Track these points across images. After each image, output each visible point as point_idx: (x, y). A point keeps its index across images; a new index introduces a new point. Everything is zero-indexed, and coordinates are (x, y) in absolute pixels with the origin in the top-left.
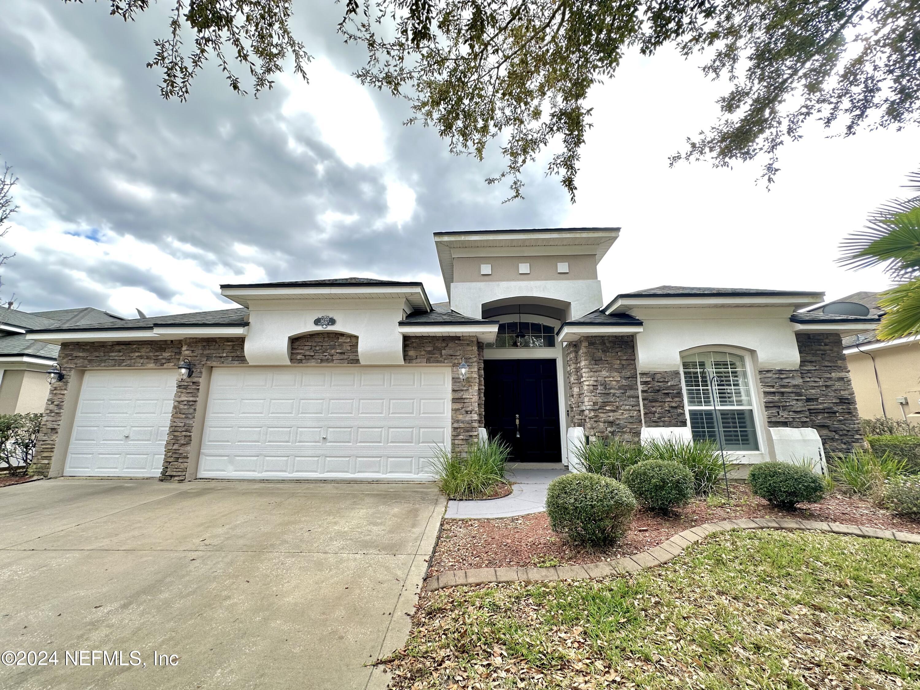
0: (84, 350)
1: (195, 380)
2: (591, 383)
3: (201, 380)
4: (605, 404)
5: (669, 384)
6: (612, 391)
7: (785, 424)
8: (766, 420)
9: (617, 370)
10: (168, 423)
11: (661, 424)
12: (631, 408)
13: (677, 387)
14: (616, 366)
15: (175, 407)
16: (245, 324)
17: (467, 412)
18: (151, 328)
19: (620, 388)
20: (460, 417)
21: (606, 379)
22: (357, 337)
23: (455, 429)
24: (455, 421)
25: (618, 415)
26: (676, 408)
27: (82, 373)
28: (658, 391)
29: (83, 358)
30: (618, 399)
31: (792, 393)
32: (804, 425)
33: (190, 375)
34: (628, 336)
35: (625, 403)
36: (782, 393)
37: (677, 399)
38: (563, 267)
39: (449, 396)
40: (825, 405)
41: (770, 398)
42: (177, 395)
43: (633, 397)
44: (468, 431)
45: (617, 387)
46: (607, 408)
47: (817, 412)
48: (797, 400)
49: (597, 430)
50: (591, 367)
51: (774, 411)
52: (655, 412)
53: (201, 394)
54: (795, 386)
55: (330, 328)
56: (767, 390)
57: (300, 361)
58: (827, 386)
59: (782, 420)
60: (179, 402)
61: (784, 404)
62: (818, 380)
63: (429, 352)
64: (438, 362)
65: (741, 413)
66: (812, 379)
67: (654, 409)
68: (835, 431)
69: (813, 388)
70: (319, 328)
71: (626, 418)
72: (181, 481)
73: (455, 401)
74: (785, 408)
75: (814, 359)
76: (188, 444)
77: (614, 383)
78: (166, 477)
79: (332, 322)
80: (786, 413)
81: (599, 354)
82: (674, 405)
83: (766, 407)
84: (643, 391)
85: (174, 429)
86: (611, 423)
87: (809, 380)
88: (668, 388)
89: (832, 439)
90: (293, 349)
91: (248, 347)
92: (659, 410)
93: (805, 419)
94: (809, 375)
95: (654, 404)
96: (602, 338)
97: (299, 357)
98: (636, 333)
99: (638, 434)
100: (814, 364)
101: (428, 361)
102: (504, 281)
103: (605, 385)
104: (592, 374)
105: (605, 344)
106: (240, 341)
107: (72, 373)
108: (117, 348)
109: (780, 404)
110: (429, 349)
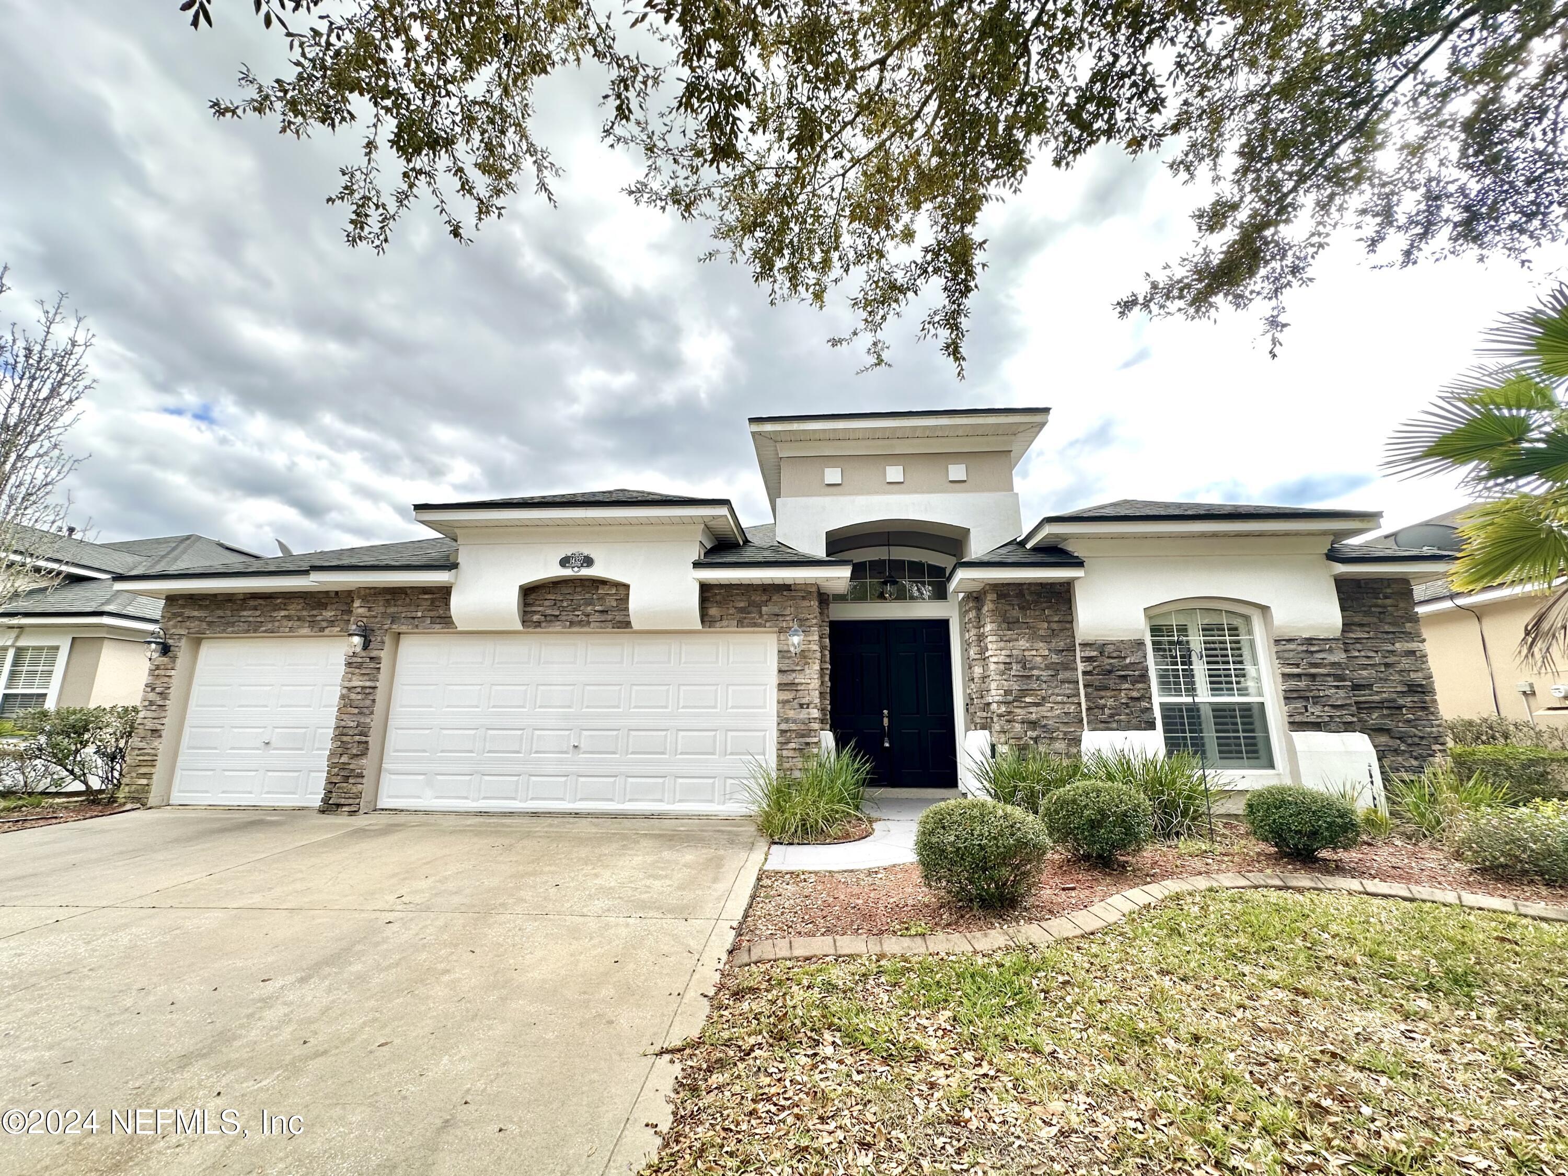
0: (201, 607)
1: (374, 654)
2: (1002, 659)
3: (382, 654)
4: (1024, 692)
5: (1128, 661)
6: (1035, 672)
7: (1316, 726)
8: (1286, 719)
9: (1043, 639)
10: (333, 723)
11: (1114, 725)
12: (1065, 699)
13: (1140, 666)
14: (1042, 632)
15: (343, 697)
16: (451, 565)
17: (801, 706)
18: (305, 572)
19: (1047, 667)
20: (791, 714)
21: (1026, 653)
22: (627, 587)
23: (782, 732)
24: (782, 719)
25: (1044, 710)
26: (1137, 699)
27: (197, 642)
28: (1110, 672)
29: (200, 619)
30: (1044, 686)
31: (1328, 675)
32: (1348, 727)
33: (365, 647)
34: (1061, 584)
35: (1057, 691)
36: (1313, 677)
37: (1140, 686)
38: (957, 471)
39: (773, 679)
40: (1384, 695)
41: (1293, 683)
42: (349, 676)
43: (1069, 682)
44: (803, 736)
45: (1043, 666)
46: (1028, 700)
47: (1370, 707)
48: (1337, 687)
49: (1011, 735)
50: (1001, 633)
51: (1299, 704)
52: (1105, 706)
53: (383, 676)
54: (1333, 664)
55: (585, 572)
56: (1288, 670)
57: (538, 624)
58: (1387, 665)
59: (1312, 719)
60: (349, 689)
61: (1315, 693)
62: (1373, 654)
63: (742, 610)
64: (755, 625)
65: (1246, 709)
66: (1363, 654)
67: (1102, 702)
68: (1399, 738)
69: (1364, 667)
70: (567, 572)
71: (1058, 716)
72: (352, 813)
73: (782, 687)
74: (1316, 700)
75: (1366, 620)
76: (363, 754)
77: (1038, 659)
78: (329, 807)
79: (588, 561)
80: (1320, 708)
81: (1015, 613)
82: (1135, 694)
83: (1286, 698)
84: (1085, 673)
85: (341, 732)
86: (1033, 724)
87: (1357, 654)
88: (1126, 668)
89: (1395, 750)
90: (526, 604)
91: (458, 604)
92: (1110, 702)
93: (1350, 719)
94: (1359, 646)
95: (1103, 693)
96: (1019, 588)
97: (536, 618)
98: (1074, 579)
99: (1077, 741)
100: (1367, 629)
101: (740, 624)
102: (862, 494)
103: (1023, 662)
104: (1002, 644)
105: (1024, 596)
106: (443, 593)
107: (183, 643)
108: (252, 603)
109: (1308, 694)
110: (742, 605)
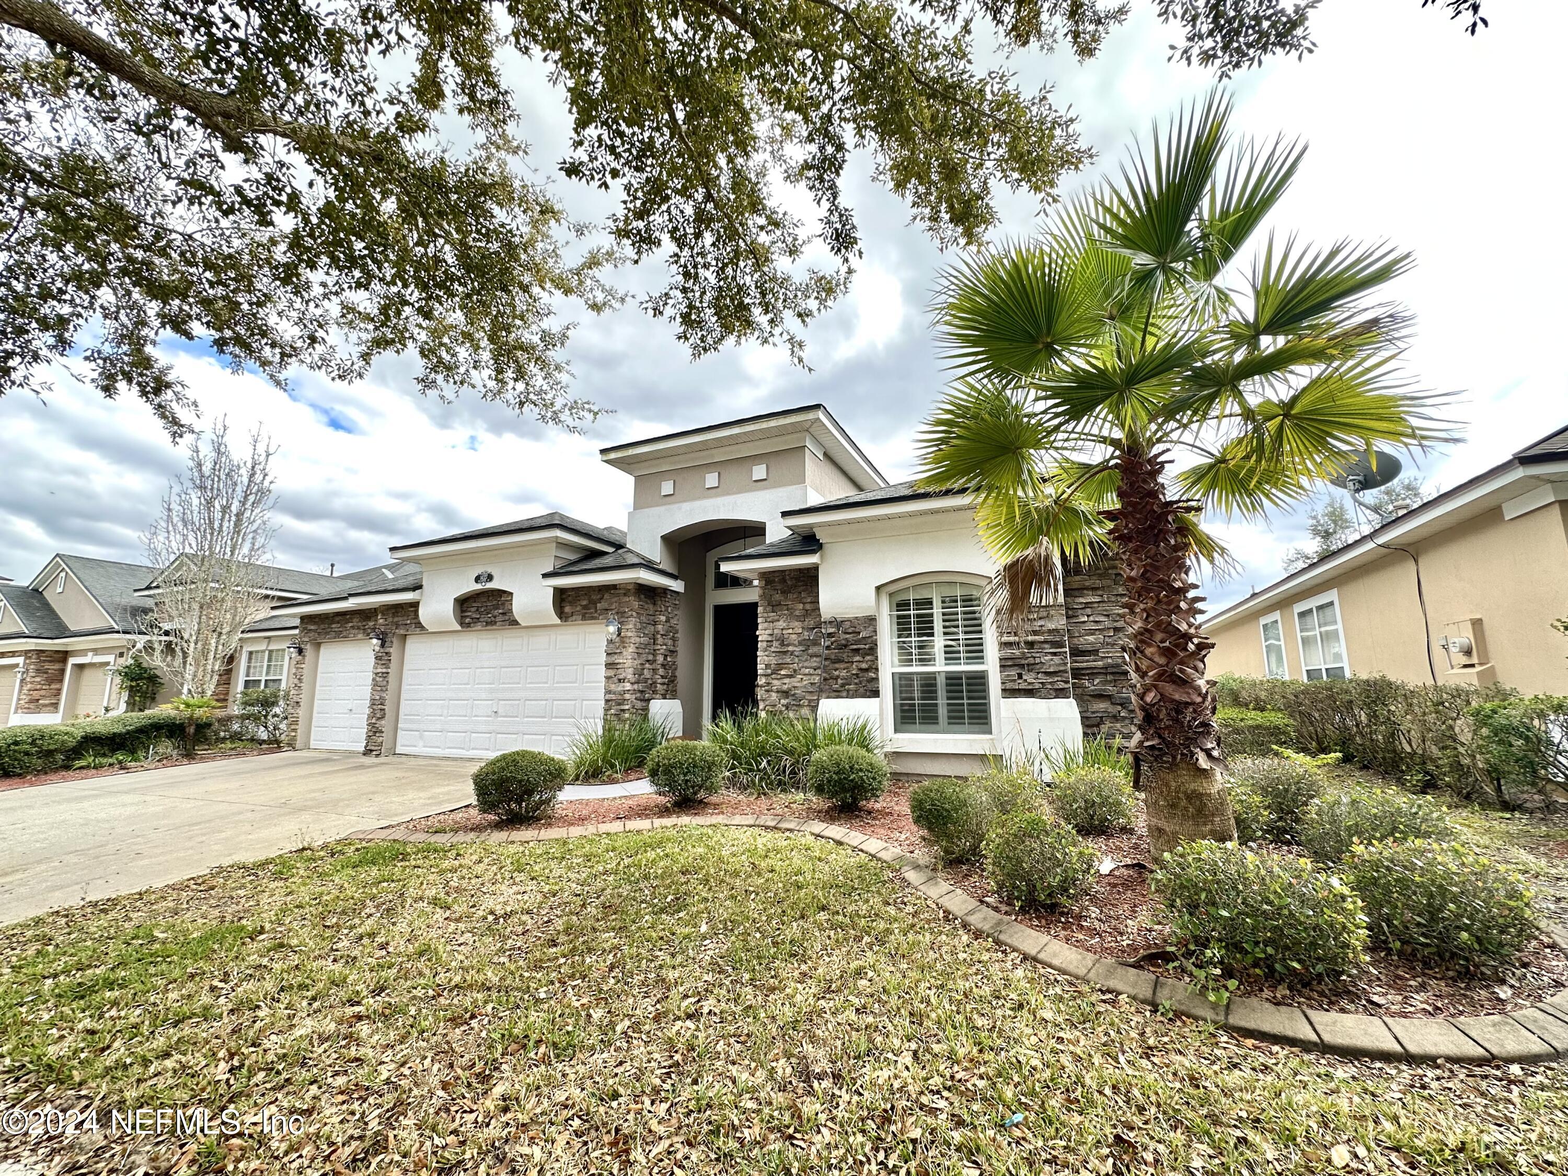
0: (315, 623)
1: (387, 650)
2: (768, 637)
3: (391, 650)
4: (780, 666)
5: (861, 635)
6: (790, 648)
7: (1030, 693)
8: (1003, 687)
9: (798, 619)
10: (368, 696)
11: (845, 694)
12: (812, 671)
13: (870, 640)
14: (797, 613)
15: (374, 680)
16: (418, 587)
17: (620, 680)
18: (345, 598)
19: (800, 643)
20: (613, 687)
21: (784, 632)
22: (511, 594)
23: (607, 701)
24: (608, 692)
25: (795, 682)
26: (867, 670)
27: (318, 645)
28: (846, 646)
29: (315, 631)
30: (796, 660)
31: (1045, 642)
32: (1060, 693)
33: (382, 646)
34: (808, 569)
35: (806, 664)
36: (1031, 645)
37: (868, 658)
38: (759, 472)
39: (603, 658)
40: (1110, 661)
41: (1008, 652)
42: (375, 668)
43: (817, 656)
44: (619, 704)
45: (796, 642)
46: (783, 672)
47: (1092, 673)
48: (1055, 654)
50: (767, 615)
51: (1013, 672)
52: (838, 677)
53: (394, 664)
54: (1050, 631)
55: (490, 585)
56: (1005, 639)
57: (468, 625)
58: (1116, 630)
59: (1023, 686)
60: (376, 674)
61: (1031, 661)
62: (1102, 619)
63: (585, 607)
64: (593, 618)
65: (970, 677)
66: (1091, 618)
67: (837, 673)
68: (1121, 705)
69: (1092, 632)
70: (479, 587)
71: (805, 687)
72: (377, 756)
73: (609, 666)
74: (1031, 667)
75: (1098, 583)
76: (383, 717)
77: (794, 636)
78: (367, 752)
79: (490, 578)
80: (1033, 675)
81: (778, 597)
82: (864, 666)
83: (1004, 666)
84: (827, 648)
85: (373, 703)
86: (785, 694)
87: (1086, 619)
88: (858, 642)
89: (1115, 717)
90: (462, 611)
91: (421, 611)
92: (844, 673)
93: (1062, 685)
94: (1089, 611)
95: (837, 666)
96: (781, 573)
97: (467, 620)
98: (818, 564)
99: (814, 708)
100: (1100, 593)
101: (584, 618)
102: (685, 501)
103: (782, 641)
104: (769, 625)
105: (786, 581)
106: (415, 605)
107: (308, 647)
108: (337, 619)
109: (1023, 662)
110: (584, 603)
